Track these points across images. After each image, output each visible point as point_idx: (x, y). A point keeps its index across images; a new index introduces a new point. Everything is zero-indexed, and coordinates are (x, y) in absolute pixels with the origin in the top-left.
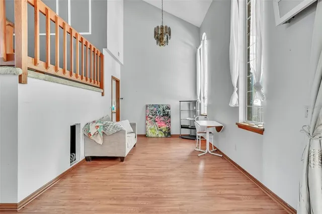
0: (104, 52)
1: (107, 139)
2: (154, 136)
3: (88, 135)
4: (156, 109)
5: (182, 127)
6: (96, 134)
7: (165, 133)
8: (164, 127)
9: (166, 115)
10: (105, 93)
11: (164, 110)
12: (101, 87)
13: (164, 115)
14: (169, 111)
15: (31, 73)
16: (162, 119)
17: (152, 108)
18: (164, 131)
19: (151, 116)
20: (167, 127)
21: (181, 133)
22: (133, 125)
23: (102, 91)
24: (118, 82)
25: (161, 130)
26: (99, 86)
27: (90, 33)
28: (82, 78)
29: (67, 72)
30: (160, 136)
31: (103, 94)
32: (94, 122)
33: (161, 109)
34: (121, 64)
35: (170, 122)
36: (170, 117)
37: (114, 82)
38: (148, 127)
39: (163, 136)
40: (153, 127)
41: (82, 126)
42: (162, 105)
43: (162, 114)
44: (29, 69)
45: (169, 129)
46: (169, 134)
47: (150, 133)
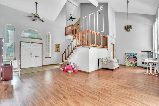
0: (108, 36)
1: (108, 63)
2: (129, 66)
3: (102, 62)
4: (129, 55)
5: (143, 63)
6: (105, 62)
7: (134, 65)
8: (134, 62)
9: (134, 57)
10: (108, 49)
11: (133, 55)
12: (107, 48)
13: (133, 57)
14: (136, 56)
15: (91, 47)
16: (133, 59)
17: (128, 55)
18: (133, 64)
19: (127, 58)
20: (135, 62)
21: (142, 66)
22: (118, 60)
23: (107, 49)
24: (114, 45)
25: (132, 64)
26: (106, 47)
27: (103, 31)
28: (101, 46)
29: (98, 45)
30: (131, 66)
31: (107, 50)
32: (104, 58)
33: (132, 55)
34: (115, 38)
35: (137, 61)
36: (137, 58)
37: (112, 45)
38: (126, 62)
39: (133, 66)
40: (128, 62)
41: (101, 59)
42: (133, 53)
43: (132, 57)
44: (91, 46)
45: (136, 63)
46: (136, 65)
47: (127, 64)
